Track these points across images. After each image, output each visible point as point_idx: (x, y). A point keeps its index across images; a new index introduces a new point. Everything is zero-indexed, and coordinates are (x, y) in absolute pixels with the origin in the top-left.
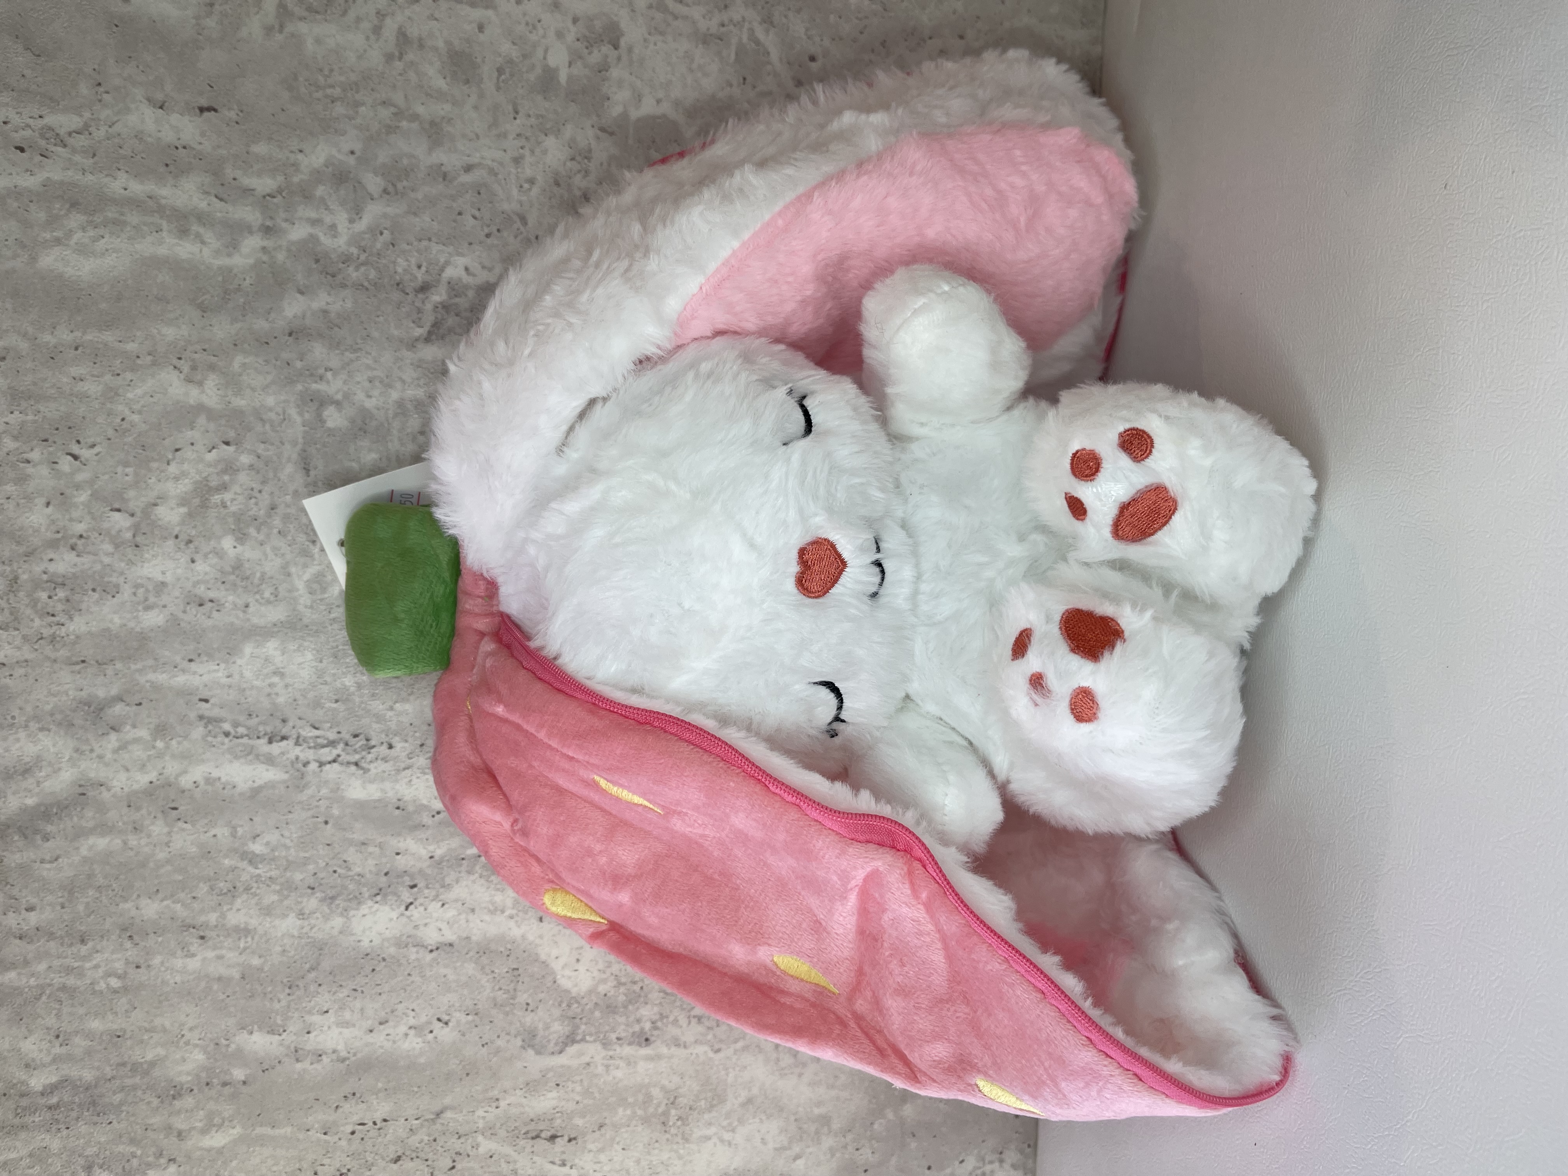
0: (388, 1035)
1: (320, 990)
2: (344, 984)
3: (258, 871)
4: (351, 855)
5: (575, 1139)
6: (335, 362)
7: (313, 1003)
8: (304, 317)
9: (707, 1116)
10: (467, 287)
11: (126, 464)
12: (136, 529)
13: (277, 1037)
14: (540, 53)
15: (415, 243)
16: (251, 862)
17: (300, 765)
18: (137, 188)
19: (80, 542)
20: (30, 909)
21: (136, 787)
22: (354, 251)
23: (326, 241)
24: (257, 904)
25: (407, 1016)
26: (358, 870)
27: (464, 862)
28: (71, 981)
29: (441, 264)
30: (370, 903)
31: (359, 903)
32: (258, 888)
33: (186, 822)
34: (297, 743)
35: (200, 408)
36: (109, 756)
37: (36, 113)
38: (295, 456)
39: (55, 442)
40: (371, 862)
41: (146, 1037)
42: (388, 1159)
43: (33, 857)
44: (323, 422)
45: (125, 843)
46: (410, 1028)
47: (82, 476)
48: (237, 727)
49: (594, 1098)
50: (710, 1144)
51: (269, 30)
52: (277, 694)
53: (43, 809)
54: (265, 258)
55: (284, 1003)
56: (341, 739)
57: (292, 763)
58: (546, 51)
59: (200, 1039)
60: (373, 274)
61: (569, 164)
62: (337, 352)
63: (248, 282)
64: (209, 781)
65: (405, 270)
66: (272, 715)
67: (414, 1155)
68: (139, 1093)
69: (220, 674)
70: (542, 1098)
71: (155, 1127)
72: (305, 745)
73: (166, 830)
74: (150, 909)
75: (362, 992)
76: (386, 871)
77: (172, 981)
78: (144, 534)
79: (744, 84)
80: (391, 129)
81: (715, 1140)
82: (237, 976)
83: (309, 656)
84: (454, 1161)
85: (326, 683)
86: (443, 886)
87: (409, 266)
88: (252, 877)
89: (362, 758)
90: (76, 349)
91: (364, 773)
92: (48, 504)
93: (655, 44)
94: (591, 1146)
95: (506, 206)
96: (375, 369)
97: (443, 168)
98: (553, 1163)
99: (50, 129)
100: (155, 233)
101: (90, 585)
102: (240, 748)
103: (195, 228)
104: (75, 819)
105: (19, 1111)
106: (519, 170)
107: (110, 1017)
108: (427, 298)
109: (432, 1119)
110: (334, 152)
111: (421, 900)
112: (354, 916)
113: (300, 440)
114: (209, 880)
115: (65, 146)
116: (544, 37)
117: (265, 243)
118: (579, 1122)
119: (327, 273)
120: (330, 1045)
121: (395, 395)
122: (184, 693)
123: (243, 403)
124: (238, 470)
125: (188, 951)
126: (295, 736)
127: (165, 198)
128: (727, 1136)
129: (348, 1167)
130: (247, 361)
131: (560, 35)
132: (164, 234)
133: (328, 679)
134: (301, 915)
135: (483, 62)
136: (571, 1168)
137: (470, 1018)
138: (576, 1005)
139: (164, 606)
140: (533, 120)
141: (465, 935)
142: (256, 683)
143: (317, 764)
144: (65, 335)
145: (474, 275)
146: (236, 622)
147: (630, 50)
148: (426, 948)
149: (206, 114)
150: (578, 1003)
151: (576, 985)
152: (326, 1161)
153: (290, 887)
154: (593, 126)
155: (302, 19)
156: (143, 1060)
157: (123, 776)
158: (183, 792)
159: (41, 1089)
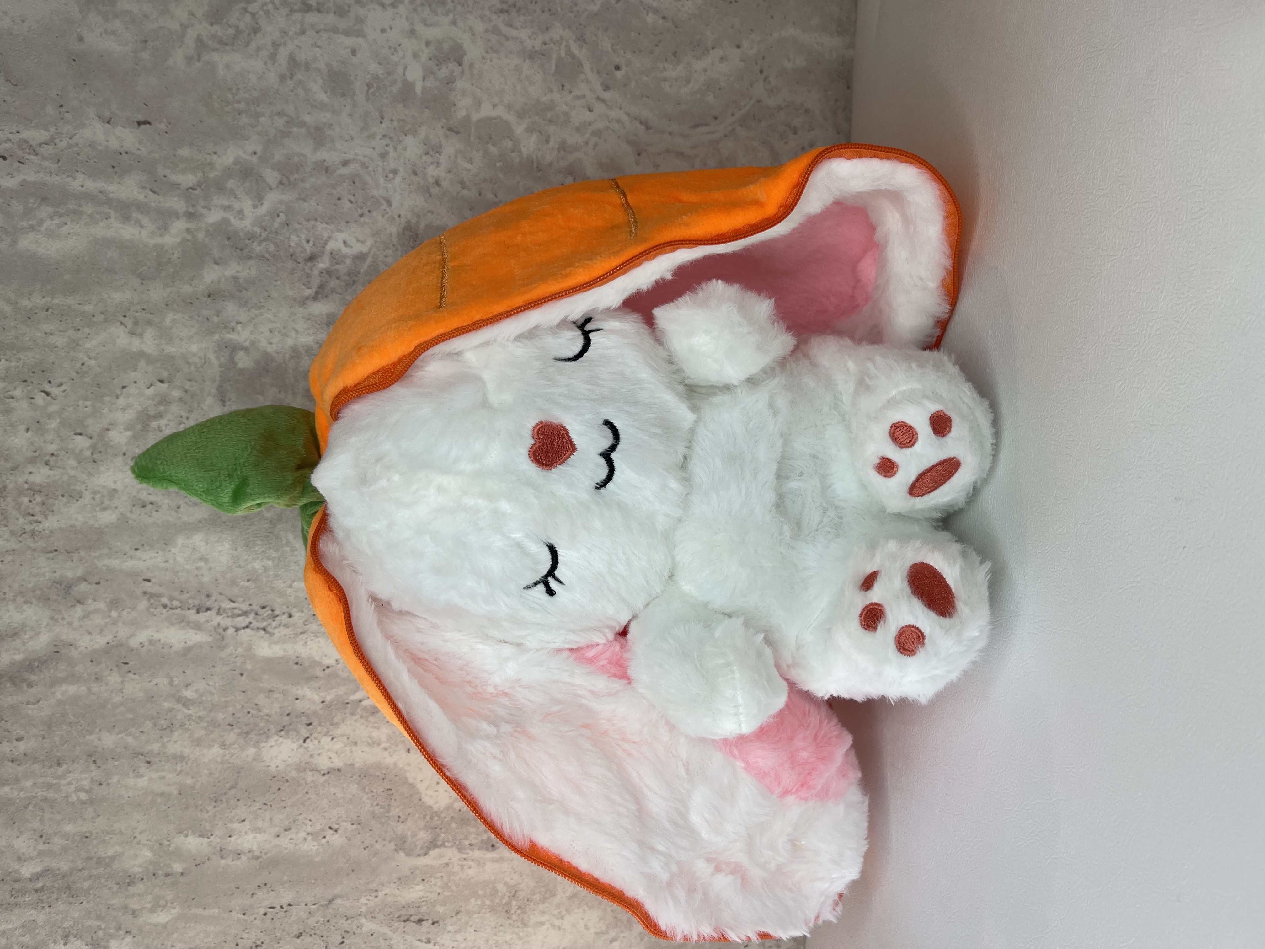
0: (291, 839)
1: (238, 803)
2: (257, 799)
3: (190, 712)
4: (261, 700)
5: (437, 922)
6: (243, 316)
7: (233, 814)
8: (219, 282)
9: (541, 907)
10: (345, 256)
11: (86, 399)
12: (94, 448)
13: (206, 840)
14: (400, 71)
15: (305, 223)
16: (184, 705)
17: (221, 630)
18: (91, 185)
19: (52, 459)
20: (19, 739)
21: (97, 646)
22: (257, 230)
23: (236, 223)
24: (189, 737)
25: (306, 825)
26: (266, 711)
27: (348, 705)
28: (51, 795)
29: (324, 239)
30: (276, 737)
31: (268, 737)
32: (190, 725)
33: (135, 674)
34: (219, 613)
35: (141, 354)
36: (76, 623)
37: (15, 129)
38: (214, 391)
39: (32, 383)
40: (276, 705)
41: (107, 838)
42: (292, 935)
43: (20, 698)
44: (235, 364)
45: (89, 689)
46: (308, 834)
47: (53, 408)
48: (172, 601)
49: (452, 891)
50: (544, 928)
51: (189, 60)
52: (203, 575)
53: (27, 663)
54: (189, 237)
55: (210, 814)
56: (252, 610)
57: (215, 628)
58: (405, 69)
59: (147, 840)
60: (272, 248)
61: (424, 158)
62: (245, 309)
63: (176, 256)
64: (152, 642)
65: (297, 244)
66: (199, 591)
67: (312, 932)
68: (103, 880)
69: (159, 560)
70: (411, 890)
71: (115, 907)
72: (225, 615)
73: (119, 680)
74: (109, 740)
75: (271, 806)
76: (288, 712)
77: (126, 796)
78: (100, 452)
79: (563, 89)
80: (285, 134)
81: (547, 925)
82: (175, 792)
83: (227, 545)
84: (343, 938)
85: (240, 567)
86: (332, 725)
87: (300, 241)
88: (185, 717)
89: (269, 625)
90: (47, 310)
91: (270, 636)
92: (28, 430)
93: (491, 60)
94: (450, 928)
95: (375, 193)
96: (275, 322)
97: (325, 164)
98: (420, 940)
99: (26, 141)
100: (105, 220)
101: (59, 493)
102: (175, 617)
103: (135, 215)
104: (52, 671)
105: (14, 892)
106: (385, 163)
107: (80, 822)
108: (314, 265)
109: (327, 905)
110: (241, 153)
111: (315, 735)
112: (264, 747)
113: (218, 379)
114: (153, 718)
115: (37, 154)
116: (403, 57)
117: (189, 225)
118: (440, 909)
119: (236, 248)
120: (247, 846)
121: (290, 342)
122: (132, 575)
123: (173, 350)
124: (170, 402)
125: (138, 773)
126: (217, 608)
127: (112, 192)
128: (557, 922)
129: (262, 940)
130: (176, 317)
131: (415, 56)
132: (112, 220)
133: (242, 564)
134: (223, 745)
135: (356, 79)
136: (435, 945)
137: (354, 827)
138: (436, 818)
139: (116, 508)
140: (395, 124)
141: (349, 762)
142: (187, 567)
143: (234, 630)
144: (38, 300)
145: (351, 247)
146: (170, 519)
147: (471, 65)
148: (320, 772)
149: (143, 126)
150: (438, 815)
151: (437, 803)
152: (245, 935)
153: (215, 724)
154: (443, 127)
155: (215, 50)
156: (105, 855)
157: (87, 638)
158: (132, 650)
159: (29, 876)
